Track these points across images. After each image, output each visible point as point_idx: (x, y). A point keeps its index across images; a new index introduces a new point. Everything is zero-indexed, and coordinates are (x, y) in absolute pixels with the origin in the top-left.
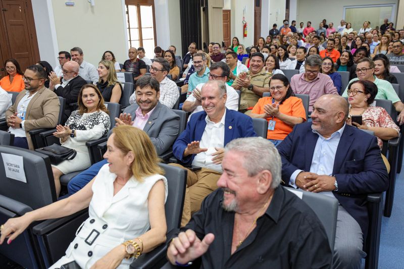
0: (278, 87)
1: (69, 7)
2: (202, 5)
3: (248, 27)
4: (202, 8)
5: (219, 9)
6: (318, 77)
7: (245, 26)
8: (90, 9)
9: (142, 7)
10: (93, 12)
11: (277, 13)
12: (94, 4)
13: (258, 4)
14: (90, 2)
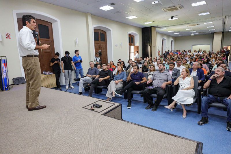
1: (116, 47)
2: (150, 45)
5: (154, 47)
7: (159, 52)
9: (132, 46)
10: (121, 48)
11: (168, 47)
12: (122, 46)
13: (162, 45)
14: (121, 45)
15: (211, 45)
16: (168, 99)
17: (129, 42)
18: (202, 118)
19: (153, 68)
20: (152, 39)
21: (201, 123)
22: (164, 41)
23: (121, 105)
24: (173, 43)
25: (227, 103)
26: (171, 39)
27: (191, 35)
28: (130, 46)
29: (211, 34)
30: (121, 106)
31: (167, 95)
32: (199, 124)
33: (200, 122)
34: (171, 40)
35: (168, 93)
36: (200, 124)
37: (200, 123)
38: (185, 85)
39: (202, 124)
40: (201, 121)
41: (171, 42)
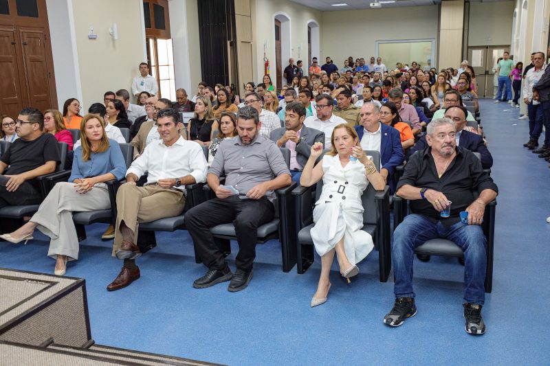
0: (385, 113)
1: (91, 41)
2: (229, 39)
3: (270, 64)
4: (228, 42)
5: (247, 44)
6: (402, 108)
7: (267, 64)
8: (111, 43)
9: (159, 41)
10: (114, 46)
11: (299, 48)
12: (116, 37)
13: (278, 37)
14: (112, 35)
15: (434, 42)
16: (282, 241)
17: (148, 25)
18: (397, 300)
19: (231, 124)
20: (237, 17)
21: (395, 318)
22: (283, 26)
23: (82, 284)
24: (316, 32)
25: (465, 240)
26: (308, 19)
27: (371, 5)
28: (151, 41)
29: (432, 5)
30: (80, 289)
31: (278, 225)
32: (388, 325)
33: (392, 317)
34: (308, 22)
35: (280, 218)
36: (392, 324)
37: (392, 320)
38: (347, 183)
39: (397, 323)
40: (394, 311)
41: (309, 28)
